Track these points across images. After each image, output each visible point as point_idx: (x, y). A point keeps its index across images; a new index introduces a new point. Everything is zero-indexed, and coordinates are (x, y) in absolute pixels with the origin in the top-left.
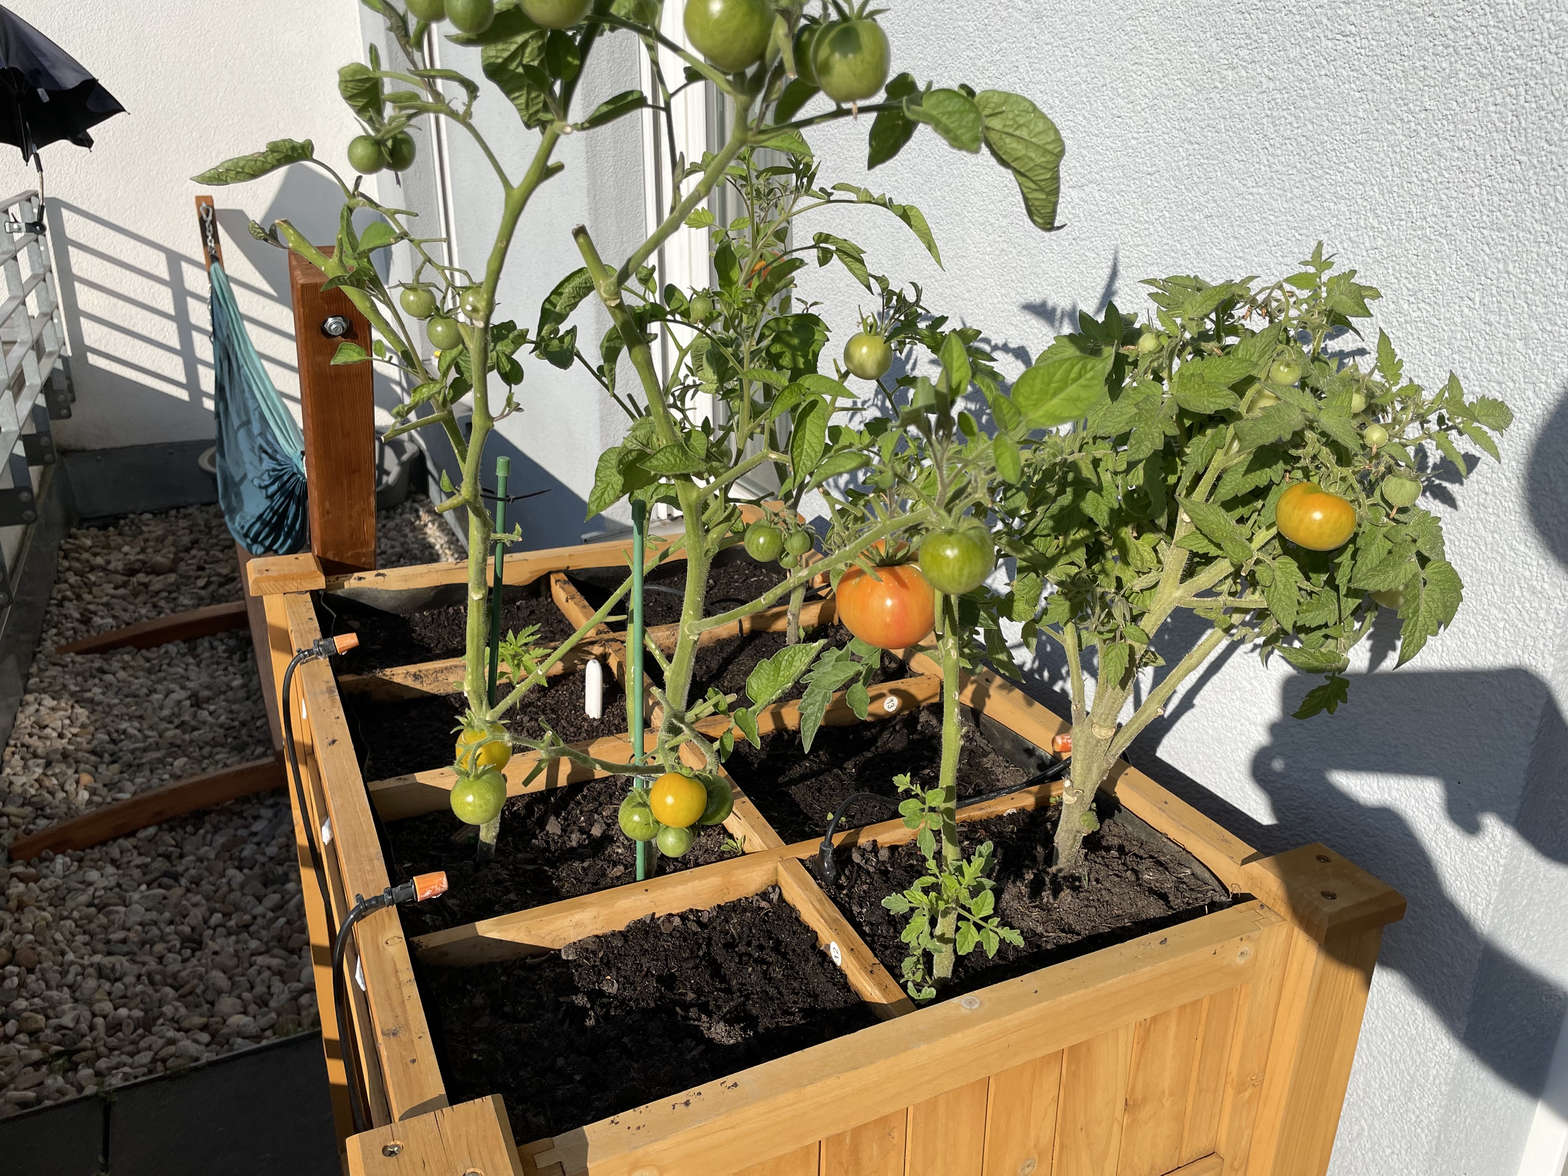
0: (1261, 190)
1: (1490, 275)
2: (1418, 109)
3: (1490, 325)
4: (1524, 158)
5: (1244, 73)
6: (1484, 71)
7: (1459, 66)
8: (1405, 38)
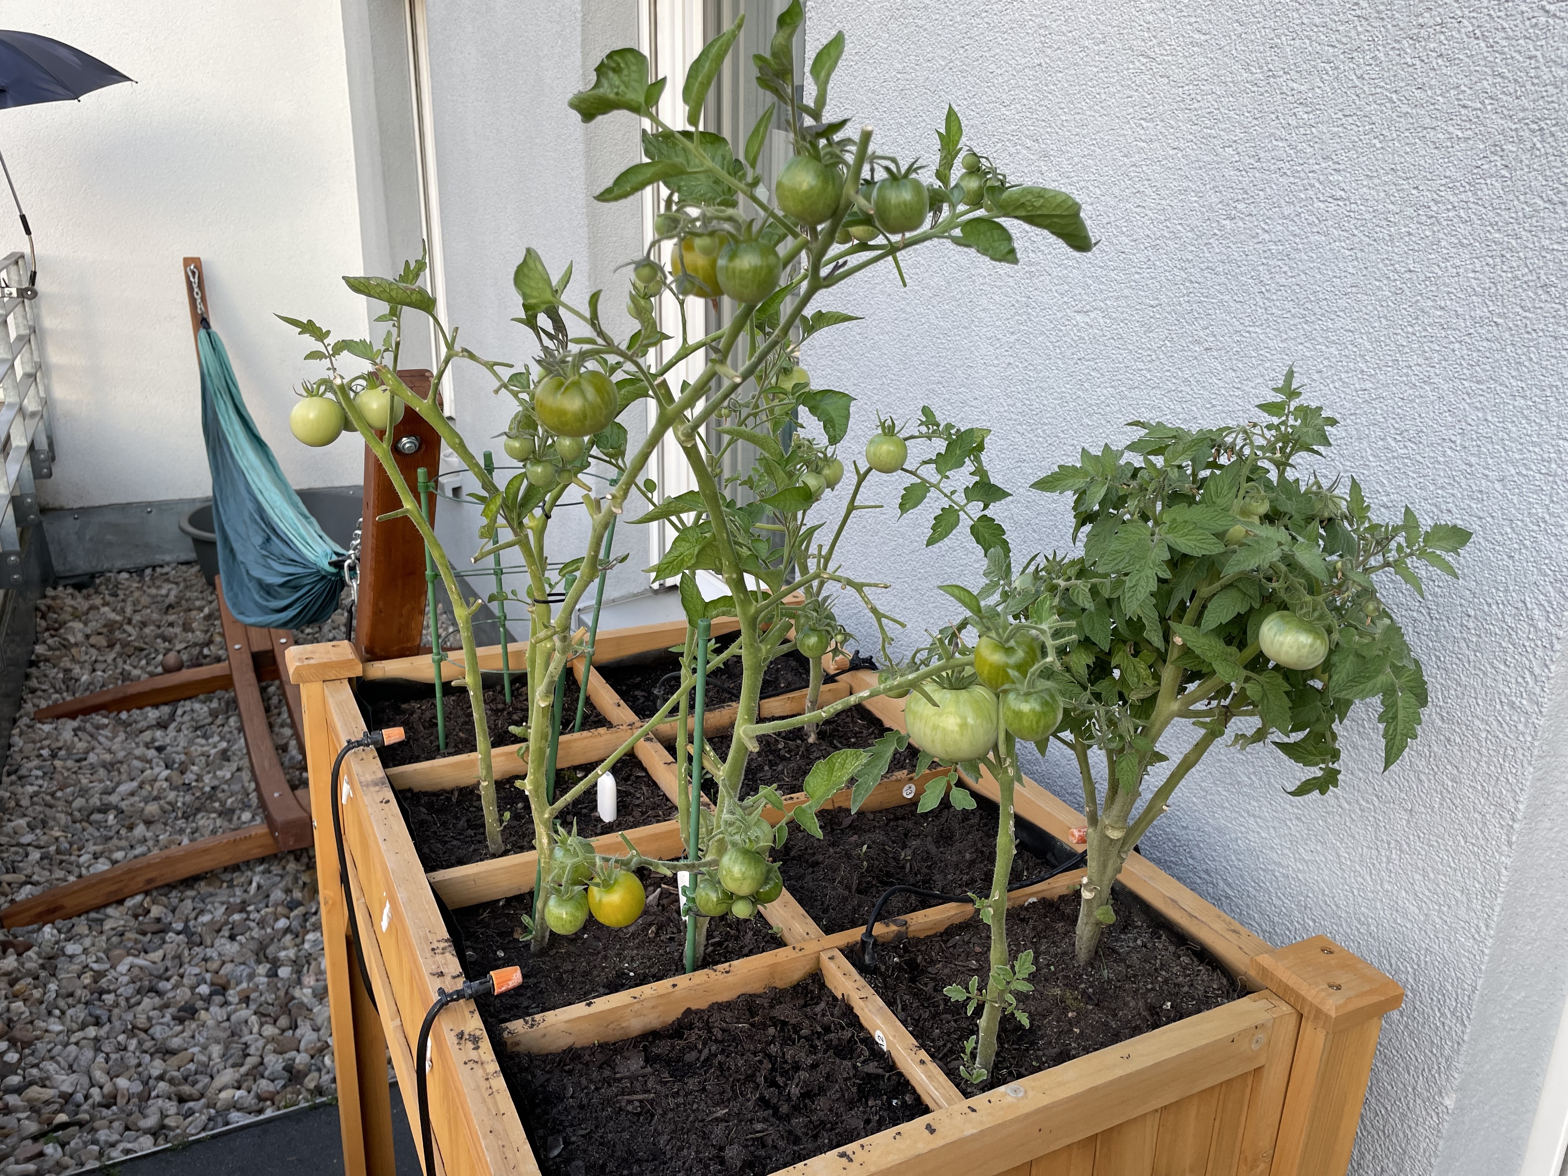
0: (1257, 330)
1: (1469, 421)
2: (1403, 270)
3: (1471, 466)
4: (1500, 321)
5: (1241, 224)
6: (1465, 241)
7: (1441, 235)
8: (1391, 207)
